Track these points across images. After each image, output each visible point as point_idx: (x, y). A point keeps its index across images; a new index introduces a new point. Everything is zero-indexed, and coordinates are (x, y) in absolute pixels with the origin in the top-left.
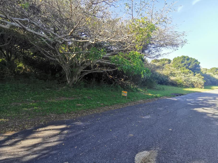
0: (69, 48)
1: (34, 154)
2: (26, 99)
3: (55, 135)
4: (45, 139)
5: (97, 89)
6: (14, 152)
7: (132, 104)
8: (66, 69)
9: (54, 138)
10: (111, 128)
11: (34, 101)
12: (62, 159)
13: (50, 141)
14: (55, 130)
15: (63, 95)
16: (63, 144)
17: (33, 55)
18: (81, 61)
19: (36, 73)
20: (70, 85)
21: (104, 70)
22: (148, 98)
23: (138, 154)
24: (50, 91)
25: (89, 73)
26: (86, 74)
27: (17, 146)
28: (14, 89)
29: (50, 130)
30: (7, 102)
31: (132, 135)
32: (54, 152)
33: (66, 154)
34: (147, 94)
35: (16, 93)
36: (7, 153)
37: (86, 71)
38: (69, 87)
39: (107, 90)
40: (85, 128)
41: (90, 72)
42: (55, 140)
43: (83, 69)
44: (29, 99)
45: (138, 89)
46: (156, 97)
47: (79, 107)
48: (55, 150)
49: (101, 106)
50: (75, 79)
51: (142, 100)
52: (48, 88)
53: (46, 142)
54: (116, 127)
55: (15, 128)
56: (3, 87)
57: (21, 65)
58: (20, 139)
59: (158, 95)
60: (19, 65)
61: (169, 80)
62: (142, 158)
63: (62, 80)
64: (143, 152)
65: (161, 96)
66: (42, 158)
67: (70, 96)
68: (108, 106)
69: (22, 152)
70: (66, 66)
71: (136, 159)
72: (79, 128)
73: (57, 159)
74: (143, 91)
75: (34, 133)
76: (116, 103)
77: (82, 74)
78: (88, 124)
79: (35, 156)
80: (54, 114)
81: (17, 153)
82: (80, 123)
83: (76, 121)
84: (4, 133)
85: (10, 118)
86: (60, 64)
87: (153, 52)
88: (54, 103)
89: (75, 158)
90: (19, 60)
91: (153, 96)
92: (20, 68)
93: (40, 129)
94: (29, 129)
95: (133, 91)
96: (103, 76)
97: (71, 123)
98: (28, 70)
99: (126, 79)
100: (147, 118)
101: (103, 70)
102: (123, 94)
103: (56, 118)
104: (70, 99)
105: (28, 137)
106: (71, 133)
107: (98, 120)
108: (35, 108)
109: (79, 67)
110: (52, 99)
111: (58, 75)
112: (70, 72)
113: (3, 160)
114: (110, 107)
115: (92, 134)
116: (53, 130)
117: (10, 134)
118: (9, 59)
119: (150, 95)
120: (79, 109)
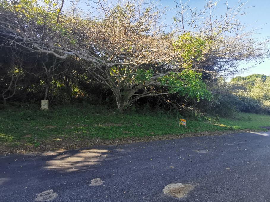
0: (120, 70)
1: (76, 168)
2: (78, 123)
3: (96, 157)
4: (87, 159)
5: (150, 116)
6: (62, 164)
7: (192, 135)
8: (116, 92)
9: (95, 159)
10: (152, 158)
11: (84, 125)
12: (96, 175)
13: (90, 161)
14: (97, 153)
15: (111, 121)
16: (101, 165)
17: (87, 79)
18: (133, 84)
19: (89, 97)
20: (120, 110)
21: (160, 93)
22: (217, 130)
23: (170, 185)
24: (99, 116)
25: (141, 97)
26: (138, 98)
27: (66, 161)
28: (69, 113)
29: (93, 152)
30: (63, 125)
31: (173, 167)
32: (91, 169)
33: (101, 173)
34: (217, 125)
35: (70, 117)
36: (57, 164)
37: (137, 94)
38: (119, 113)
39: (162, 117)
40: (126, 155)
41: (142, 95)
42: (95, 161)
43: (135, 92)
44: (80, 123)
45: (205, 118)
46: (232, 129)
47: (126, 134)
48: (93, 168)
49: (151, 135)
50: (126, 104)
51: (207, 131)
52: (97, 113)
53: (87, 161)
54: (158, 158)
55: (66, 147)
56: (61, 111)
57: (77, 90)
58: (68, 156)
59: (236, 127)
60: (75, 89)
61: (260, 107)
62: (173, 189)
63: (112, 104)
64: (177, 184)
65: (240, 129)
66: (81, 172)
67: (118, 122)
68: (158, 135)
69: (68, 166)
70: (116, 90)
71: (166, 188)
72: (120, 154)
73: (93, 175)
74: (214, 120)
75: (80, 153)
76: (170, 133)
77: (133, 99)
78: (129, 151)
79: (76, 170)
80: (99, 139)
81: (64, 165)
82: (121, 150)
83: (119, 147)
84: (58, 150)
85: (64, 138)
86: (110, 87)
87: (225, 68)
88: (101, 128)
89: (108, 177)
90: (75, 85)
91: (226, 127)
92: (76, 92)
93: (85, 151)
94: (76, 149)
95: (198, 120)
96: (159, 100)
97: (114, 148)
98: (82, 94)
99: (189, 104)
100: (203, 152)
101: (158, 93)
102: (181, 123)
103: (100, 142)
104: (118, 125)
105: (74, 155)
106: (110, 157)
107: (142, 149)
108: (84, 131)
109: (130, 90)
110: (100, 125)
111: (107, 99)
112: (120, 96)
113: (54, 169)
114: (162, 137)
115: (130, 161)
116: (95, 152)
117: (62, 151)
118: (67, 84)
119: (222, 127)
120: (125, 136)
